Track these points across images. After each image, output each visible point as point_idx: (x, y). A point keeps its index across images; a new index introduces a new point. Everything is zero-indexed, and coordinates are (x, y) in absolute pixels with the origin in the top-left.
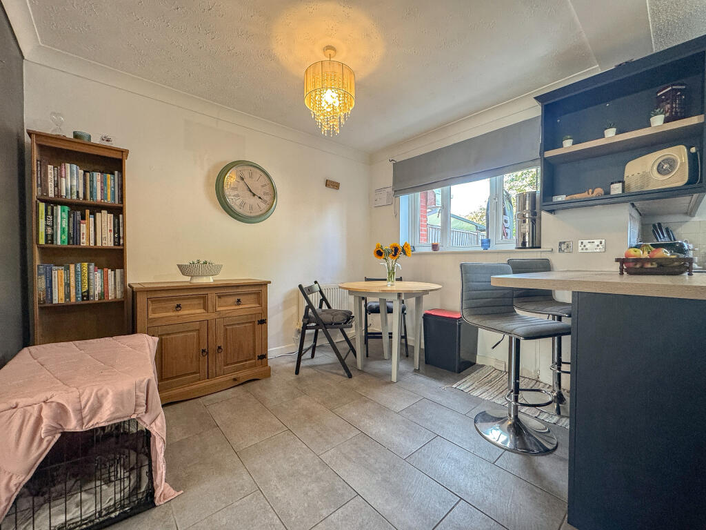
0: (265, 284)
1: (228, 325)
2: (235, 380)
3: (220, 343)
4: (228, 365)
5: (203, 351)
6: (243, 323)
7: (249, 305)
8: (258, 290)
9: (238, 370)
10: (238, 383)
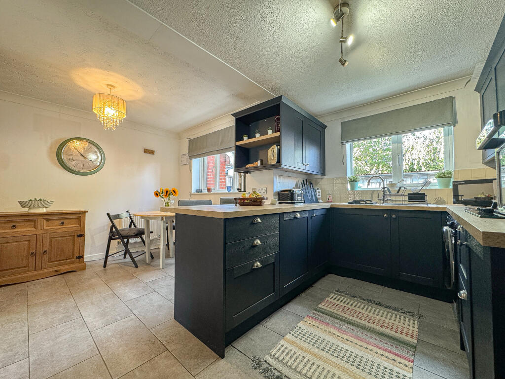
0: (84, 213)
1: (53, 238)
2: (56, 271)
3: (46, 248)
4: (52, 262)
5: (32, 253)
6: (65, 237)
7: (71, 226)
8: (79, 216)
9: (59, 265)
10: (59, 274)
